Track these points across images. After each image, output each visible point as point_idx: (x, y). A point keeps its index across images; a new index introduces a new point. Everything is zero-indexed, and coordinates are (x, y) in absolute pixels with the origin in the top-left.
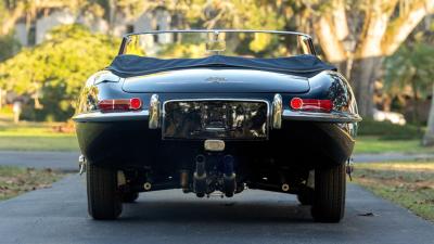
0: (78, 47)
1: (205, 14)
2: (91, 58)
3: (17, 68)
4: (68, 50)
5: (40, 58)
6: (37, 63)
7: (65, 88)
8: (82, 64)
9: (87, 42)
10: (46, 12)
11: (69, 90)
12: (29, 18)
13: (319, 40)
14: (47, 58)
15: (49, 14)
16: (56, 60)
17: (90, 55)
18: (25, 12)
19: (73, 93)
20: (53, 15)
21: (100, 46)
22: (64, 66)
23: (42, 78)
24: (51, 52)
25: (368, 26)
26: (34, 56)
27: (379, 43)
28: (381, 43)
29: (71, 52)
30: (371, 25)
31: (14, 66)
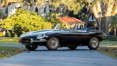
0: (24, 16)
2: (28, 19)
3: (7, 22)
4: (21, 16)
6: (13, 20)
7: (21, 27)
8: (25, 21)
11: (22, 28)
14: (16, 19)
16: (18, 19)
17: (28, 18)
19: (23, 29)
22: (20, 21)
23: (14, 25)
24: (17, 17)
25: (107, 8)
26: (12, 19)
27: (110, 13)
28: (111, 13)
29: (22, 17)
30: (108, 8)
31: (6, 21)
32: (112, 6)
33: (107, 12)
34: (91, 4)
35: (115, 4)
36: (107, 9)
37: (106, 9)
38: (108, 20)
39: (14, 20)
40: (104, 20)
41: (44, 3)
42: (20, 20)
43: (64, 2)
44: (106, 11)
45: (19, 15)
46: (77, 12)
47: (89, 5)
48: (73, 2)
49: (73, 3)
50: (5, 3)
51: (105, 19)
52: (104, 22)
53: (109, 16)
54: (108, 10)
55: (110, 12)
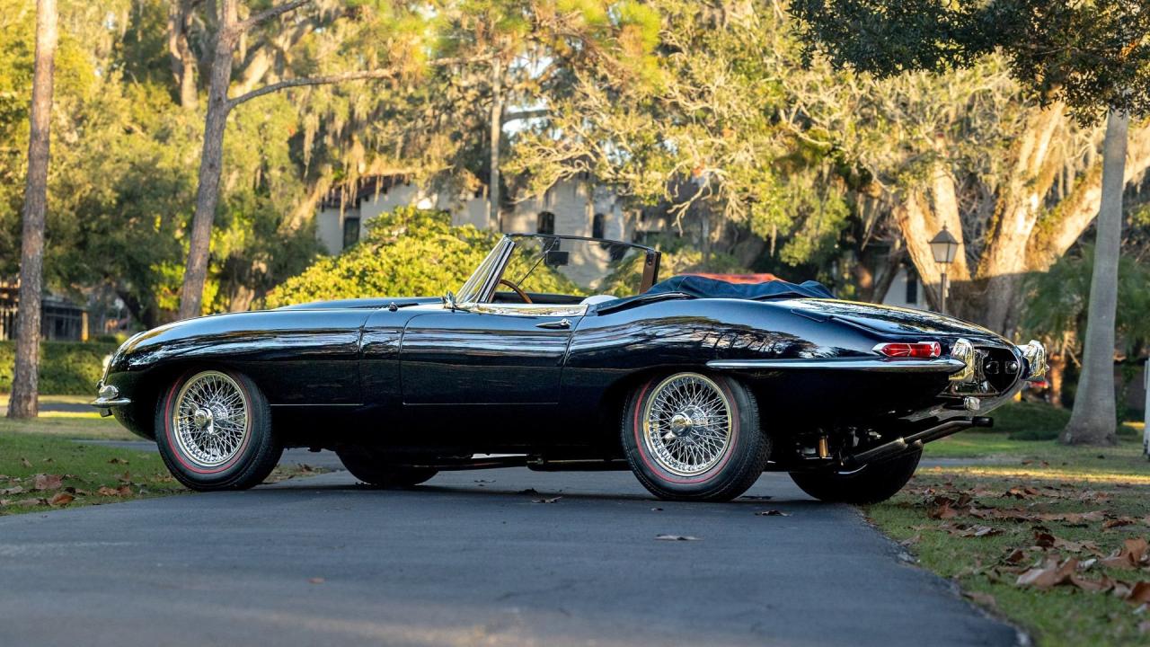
0: (423, 254)
1: (671, 189)
2: (450, 275)
3: (303, 293)
4: (405, 257)
5: (350, 274)
6: (343, 283)
9: (443, 243)
10: (379, 186)
12: (344, 199)
13: (904, 243)
14: (364, 273)
15: (384, 190)
16: (381, 277)
17: (448, 269)
18: (337, 187)
20: (392, 192)
21: (467, 252)
24: (370, 262)
25: (1001, 217)
26: (337, 271)
27: (1022, 251)
28: (1028, 249)
29: (409, 262)
30: (1007, 215)
31: (297, 290)
32: (1036, 200)
33: (1003, 241)
34: (888, 179)
35: (1054, 190)
36: (999, 225)
37: (995, 219)
38: (1005, 295)
39: (355, 280)
40: (977, 294)
41: (560, 170)
42: (393, 279)
43: (697, 164)
44: (996, 235)
45: (390, 249)
46: (807, 246)
47: (877, 188)
48: (764, 163)
49: (762, 169)
50: (336, 180)
51: (982, 289)
52: (977, 307)
53: (1012, 275)
54: (1004, 229)
55: (1023, 244)
